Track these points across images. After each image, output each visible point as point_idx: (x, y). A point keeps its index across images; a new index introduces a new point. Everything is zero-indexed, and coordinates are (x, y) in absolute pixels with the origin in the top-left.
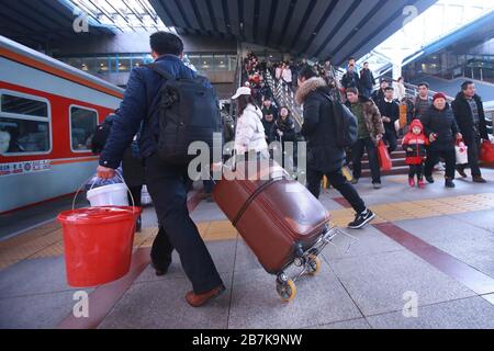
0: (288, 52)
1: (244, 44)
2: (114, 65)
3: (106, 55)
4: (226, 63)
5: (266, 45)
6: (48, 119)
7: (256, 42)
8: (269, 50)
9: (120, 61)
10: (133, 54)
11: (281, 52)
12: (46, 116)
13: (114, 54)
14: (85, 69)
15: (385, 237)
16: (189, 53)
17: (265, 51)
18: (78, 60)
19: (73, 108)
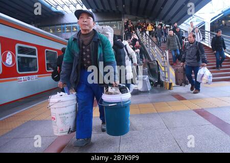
0: (148, 18)
1: (125, 15)
2: (64, 29)
3: (60, 25)
4: (117, 25)
5: (137, 15)
6: (36, 56)
7: (131, 14)
8: (138, 17)
9: (67, 27)
10: (73, 23)
11: (145, 19)
12: (35, 55)
13: (64, 24)
14: (51, 32)
15: (200, 117)
16: (98, 22)
17: (136, 18)
18: (48, 28)
19: (47, 51)
